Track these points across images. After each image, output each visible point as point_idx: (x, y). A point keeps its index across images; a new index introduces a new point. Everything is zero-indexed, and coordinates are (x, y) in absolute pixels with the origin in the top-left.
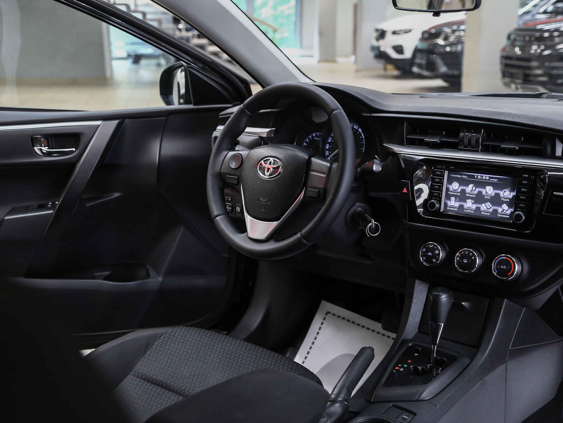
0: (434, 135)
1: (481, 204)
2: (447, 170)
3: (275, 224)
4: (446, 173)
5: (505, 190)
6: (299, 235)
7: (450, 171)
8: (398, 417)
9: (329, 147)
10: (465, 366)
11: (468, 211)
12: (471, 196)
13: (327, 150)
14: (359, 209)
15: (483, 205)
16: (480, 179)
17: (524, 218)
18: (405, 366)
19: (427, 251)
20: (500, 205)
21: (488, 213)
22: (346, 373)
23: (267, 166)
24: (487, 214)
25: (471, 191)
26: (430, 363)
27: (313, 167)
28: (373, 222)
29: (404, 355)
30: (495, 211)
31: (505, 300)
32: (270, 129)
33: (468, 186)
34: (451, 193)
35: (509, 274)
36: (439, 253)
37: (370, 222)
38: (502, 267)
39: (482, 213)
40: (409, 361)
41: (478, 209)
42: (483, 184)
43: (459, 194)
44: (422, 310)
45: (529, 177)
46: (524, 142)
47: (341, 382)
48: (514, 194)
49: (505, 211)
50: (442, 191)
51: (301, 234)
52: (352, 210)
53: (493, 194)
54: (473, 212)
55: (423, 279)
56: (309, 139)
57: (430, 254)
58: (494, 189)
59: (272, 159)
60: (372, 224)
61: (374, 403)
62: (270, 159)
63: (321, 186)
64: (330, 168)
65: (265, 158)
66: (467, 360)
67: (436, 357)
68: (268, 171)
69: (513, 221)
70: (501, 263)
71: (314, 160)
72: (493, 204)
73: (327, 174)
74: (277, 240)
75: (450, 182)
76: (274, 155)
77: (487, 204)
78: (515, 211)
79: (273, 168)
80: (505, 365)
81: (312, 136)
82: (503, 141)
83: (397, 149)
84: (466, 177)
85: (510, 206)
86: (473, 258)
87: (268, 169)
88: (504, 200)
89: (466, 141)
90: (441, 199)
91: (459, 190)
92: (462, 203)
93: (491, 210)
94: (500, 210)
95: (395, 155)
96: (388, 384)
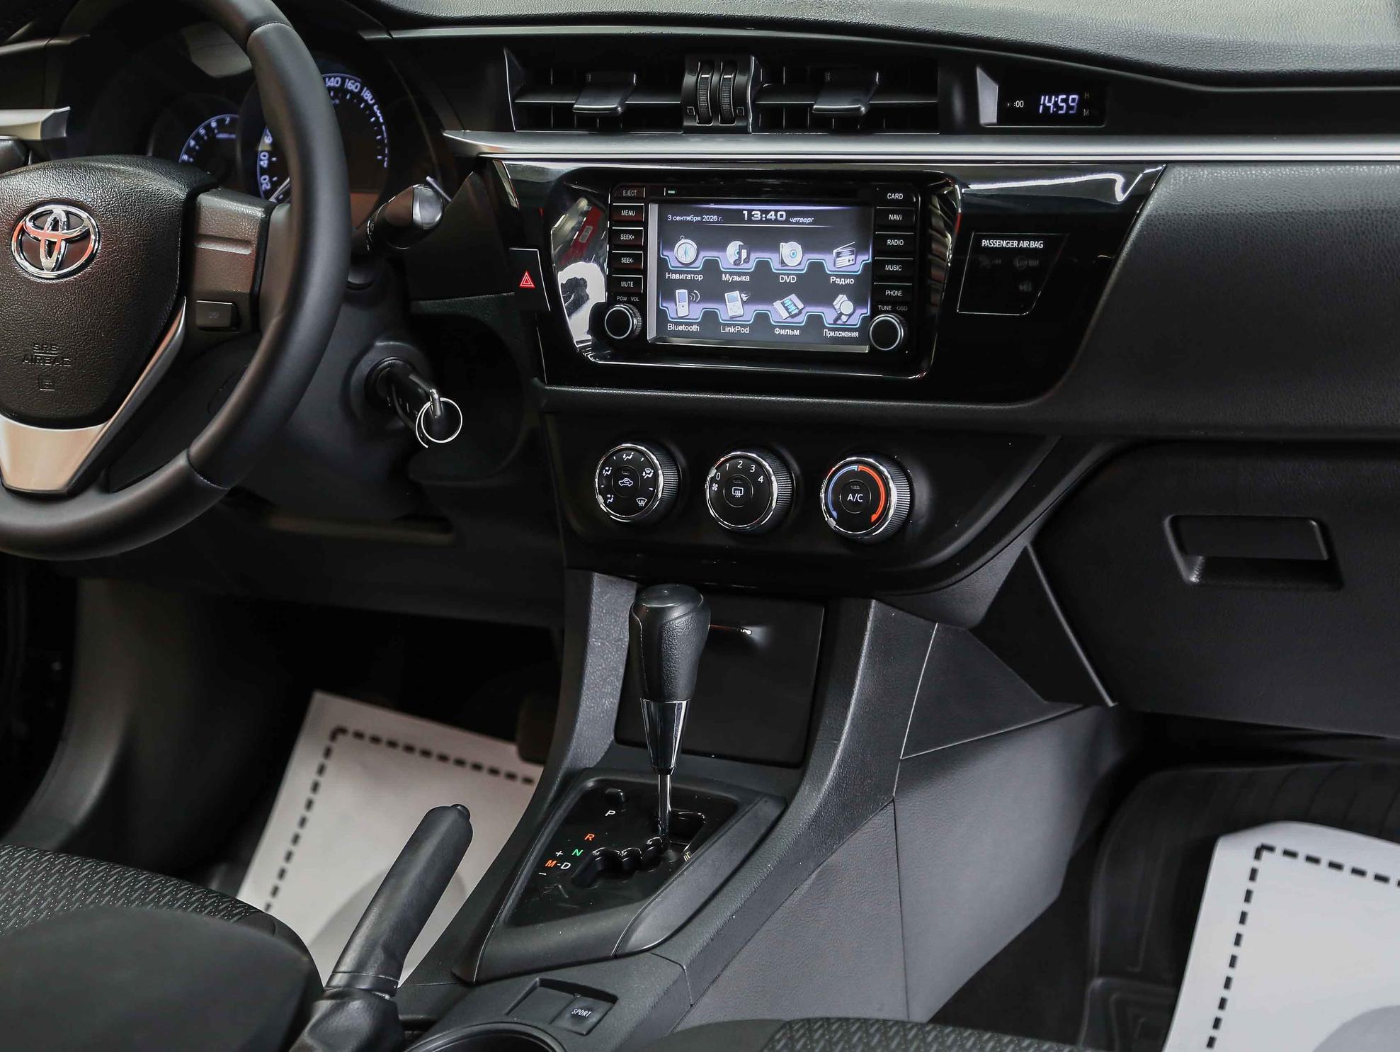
0: (604, 88)
1: (770, 300)
2: (654, 202)
3: (94, 434)
4: (653, 210)
5: (839, 250)
6: (181, 462)
7: (664, 203)
8: (559, 1015)
9: (270, 162)
10: (763, 830)
11: (733, 330)
12: (737, 278)
13: (263, 171)
14: (389, 360)
15: (778, 304)
16: (761, 221)
17: (901, 332)
18: (577, 852)
19: (617, 475)
20: (829, 301)
21: (793, 328)
22: (381, 901)
23: (46, 234)
24: (791, 333)
25: (737, 262)
26: (655, 832)
27: (208, 224)
28: (436, 396)
29: (568, 821)
30: (815, 321)
31: (874, 603)
32: (52, 111)
33: (723, 247)
34: (674, 277)
35: (874, 517)
36: (656, 476)
37: (427, 397)
38: (850, 497)
39: (777, 331)
40: (590, 837)
41: (762, 318)
42: (768, 238)
43: (700, 277)
44: (622, 671)
45: (907, 201)
46: (883, 90)
47: (364, 931)
48: (867, 258)
49: (844, 318)
50: (644, 272)
51: (188, 456)
52: (364, 367)
53: (804, 268)
54: (746, 330)
55: (616, 571)
56: (198, 138)
57: (627, 482)
58: (806, 249)
59: (59, 211)
60: (433, 403)
61: (479, 983)
62: (51, 212)
63: (241, 285)
64: (265, 225)
65: (36, 211)
66: (768, 810)
67: (673, 814)
68: (50, 254)
69: (872, 348)
70: (844, 486)
71: (208, 201)
72: (806, 300)
73: (255, 243)
74: (109, 488)
75: (667, 241)
76: (65, 195)
77: (787, 301)
78: (875, 312)
79: (67, 241)
80: (891, 807)
81: (208, 128)
82: (818, 88)
83: (488, 145)
84: (715, 218)
85: (858, 302)
86: (761, 479)
87: (51, 245)
88: (838, 281)
89: (704, 99)
90: (643, 297)
91: (699, 264)
92: (710, 306)
93: (802, 319)
94: (828, 316)
95: (484, 165)
96: (522, 918)
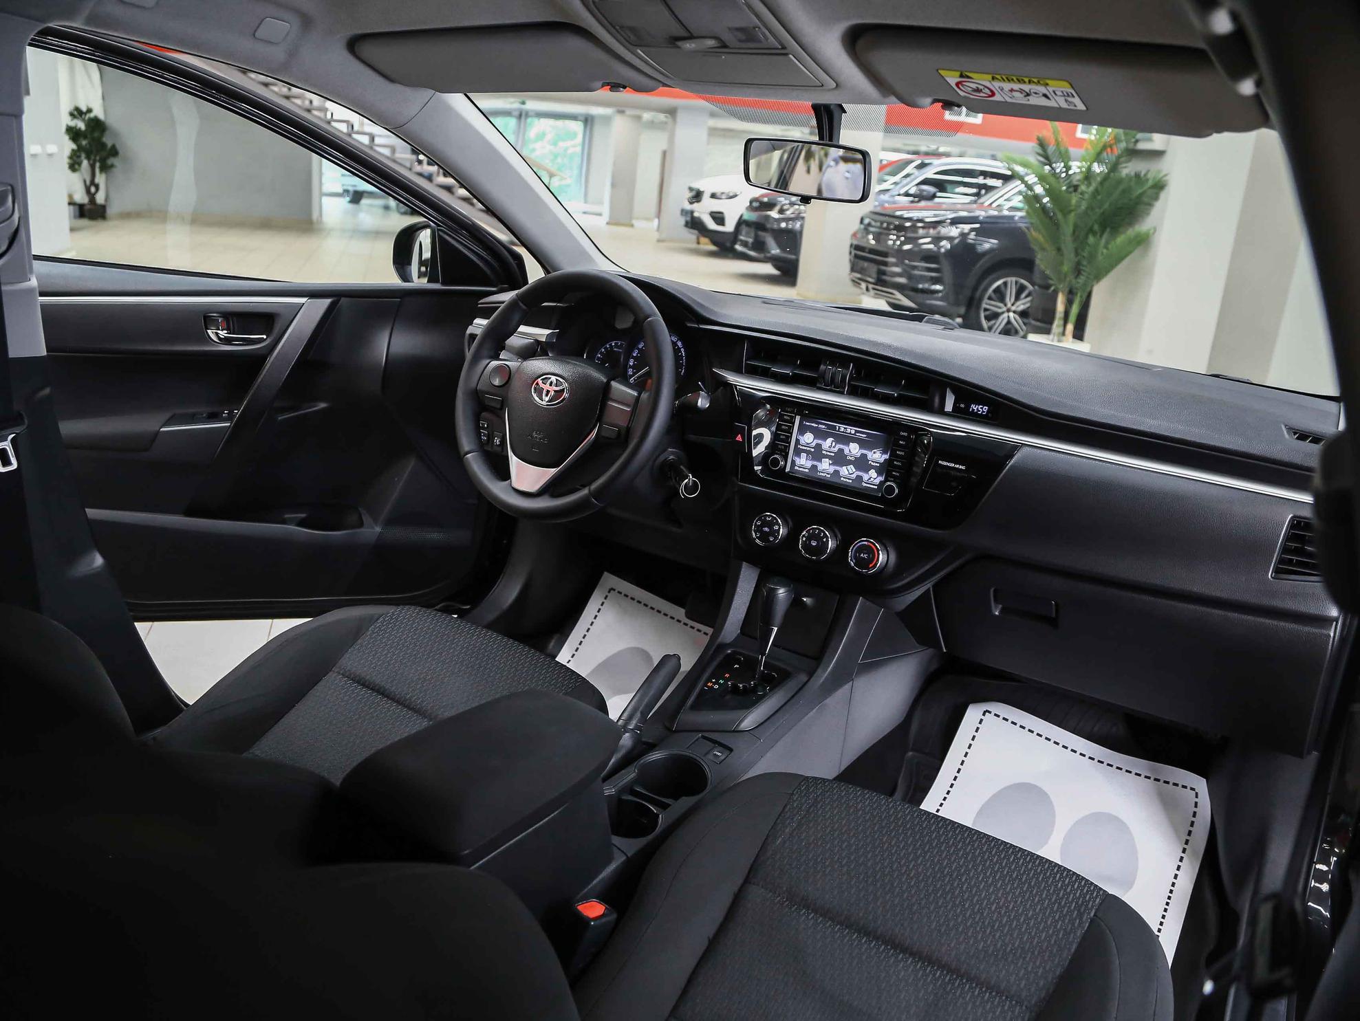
0: (785, 364)
1: (842, 466)
2: (799, 415)
3: (553, 471)
4: (798, 419)
5: (875, 450)
6: (585, 492)
7: (804, 417)
8: (707, 753)
9: (634, 364)
10: (800, 686)
11: (823, 474)
12: (828, 453)
13: (631, 367)
14: (671, 457)
15: (844, 468)
16: (843, 432)
17: (897, 491)
18: (721, 681)
19: (763, 525)
20: (867, 471)
21: (849, 479)
22: (641, 691)
23: (546, 387)
24: (848, 481)
25: (830, 447)
26: (753, 678)
27: (613, 394)
28: (691, 477)
29: (720, 666)
30: (859, 478)
31: (861, 598)
32: (551, 331)
33: (825, 440)
34: (801, 447)
35: (871, 565)
36: (779, 528)
37: (687, 477)
38: (862, 555)
39: (842, 479)
40: (727, 675)
41: (836, 472)
42: (846, 440)
43: (813, 450)
44: (748, 605)
45: (909, 437)
46: (906, 387)
47: (633, 703)
48: (886, 456)
49: (872, 480)
50: (790, 443)
51: (589, 491)
52: (662, 458)
53: (859, 455)
54: (829, 476)
55: (753, 562)
56: (606, 348)
57: (766, 529)
58: (860, 448)
59: (553, 378)
60: (689, 480)
61: (675, 731)
62: (550, 378)
63: (623, 422)
64: (638, 398)
65: (544, 376)
66: (803, 678)
67: (763, 671)
68: (547, 395)
69: (882, 494)
70: (862, 549)
71: (613, 384)
72: (857, 468)
73: (632, 406)
74: (555, 495)
75: (802, 430)
76: (557, 372)
77: (849, 467)
78: (886, 480)
79: (555, 391)
80: (851, 683)
81: (611, 345)
82: (877, 382)
83: (732, 378)
84: (824, 427)
85: (879, 473)
86: (825, 540)
87: (548, 392)
88: (872, 464)
89: (828, 376)
90: (787, 454)
91: (814, 444)
92: (815, 463)
93: (854, 476)
94: (865, 477)
95: (729, 387)
96: (696, 707)
